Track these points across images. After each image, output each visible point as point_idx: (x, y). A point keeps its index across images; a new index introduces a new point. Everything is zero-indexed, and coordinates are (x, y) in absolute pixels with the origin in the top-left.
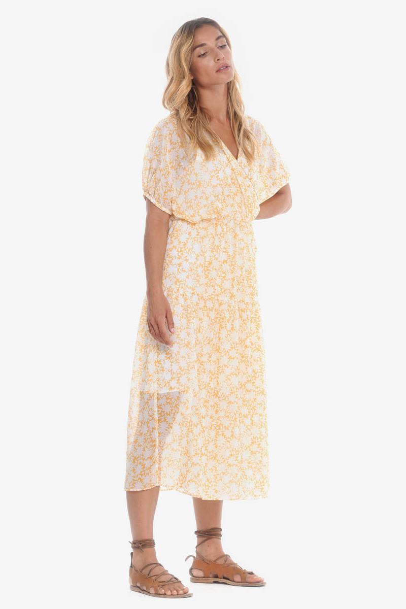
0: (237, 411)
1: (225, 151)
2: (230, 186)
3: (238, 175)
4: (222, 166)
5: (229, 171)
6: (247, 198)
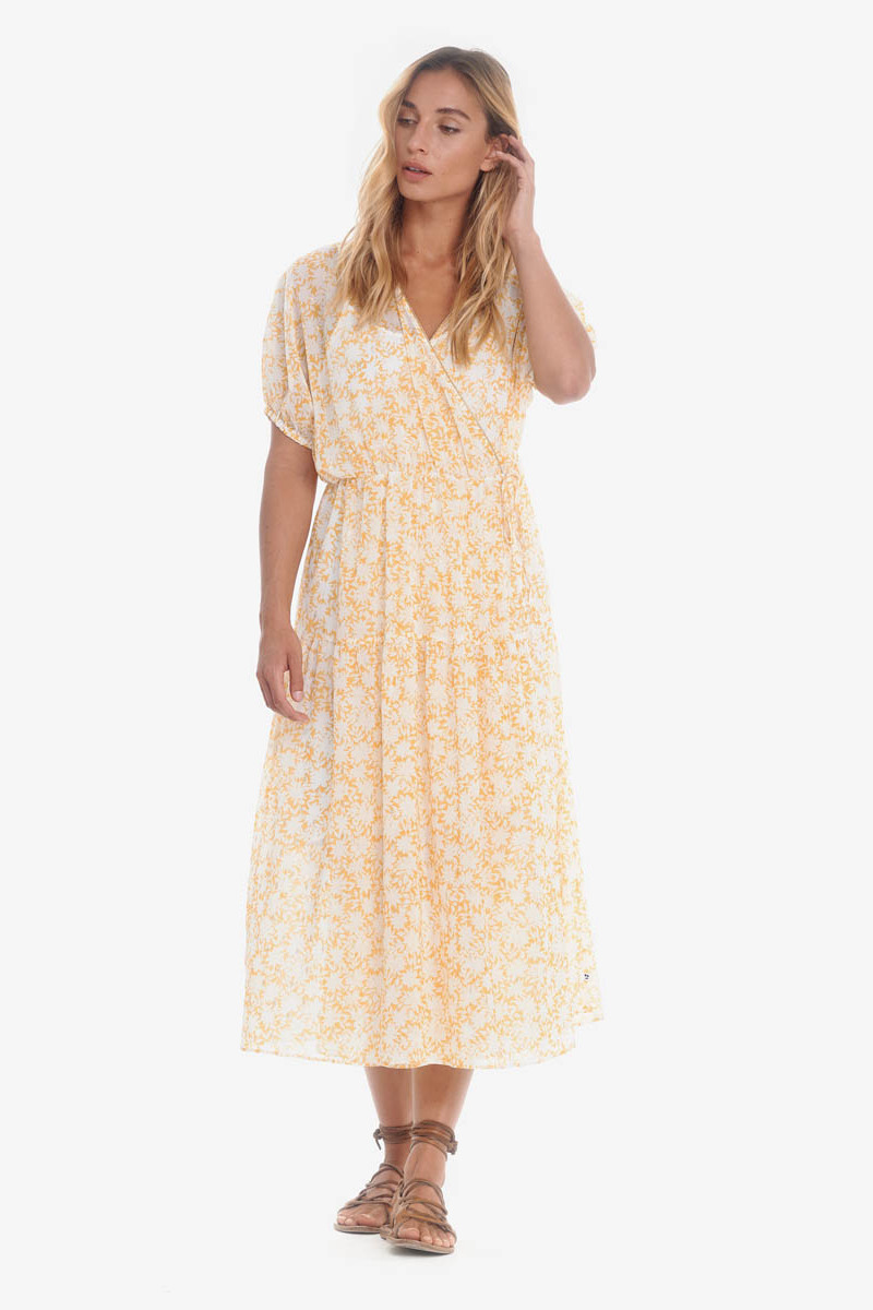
0: (415, 872)
1: (405, 321)
2: (387, 394)
3: (415, 371)
4: (378, 354)
5: (394, 364)
6: (426, 418)
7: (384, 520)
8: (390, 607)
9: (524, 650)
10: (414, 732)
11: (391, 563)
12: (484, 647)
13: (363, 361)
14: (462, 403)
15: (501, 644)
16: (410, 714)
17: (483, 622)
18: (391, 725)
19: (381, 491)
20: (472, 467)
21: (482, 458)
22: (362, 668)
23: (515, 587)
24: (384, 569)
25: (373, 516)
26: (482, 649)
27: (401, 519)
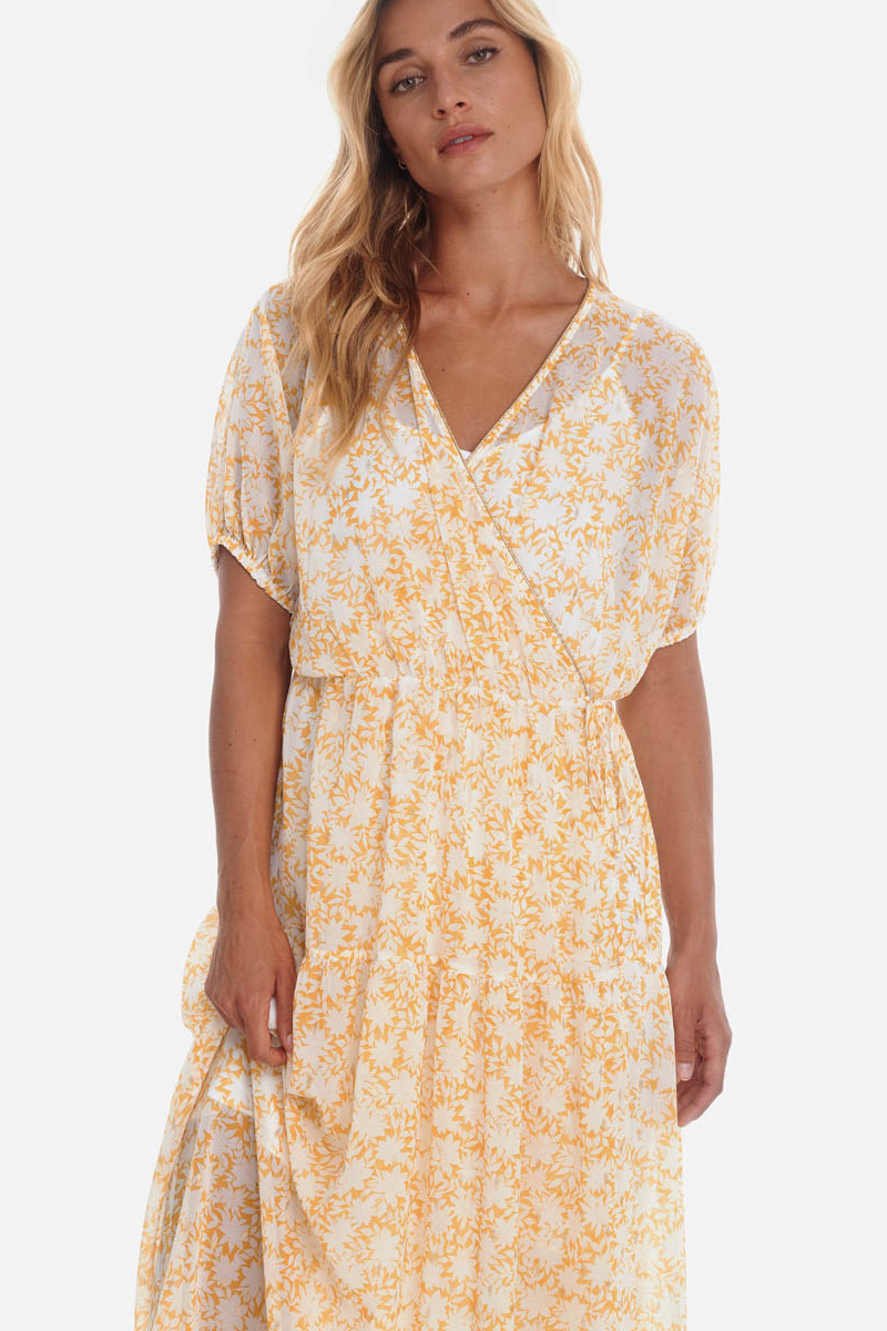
1: (425, 422)
2: (392, 547)
3: (442, 512)
4: (378, 476)
5: (402, 496)
6: (463, 596)
7: (388, 756)
8: (390, 908)
9: (614, 998)
10: (411, 1123)
11: (397, 833)
12: (543, 987)
13: (353, 487)
14: (520, 576)
15: (573, 984)
16: (406, 1092)
17: (546, 946)
18: (373, 1107)
19: (384, 708)
20: (536, 679)
21: (555, 666)
22: (329, 1000)
23: (605, 890)
24: (380, 838)
25: (367, 746)
26: (538, 989)
27: (419, 762)
